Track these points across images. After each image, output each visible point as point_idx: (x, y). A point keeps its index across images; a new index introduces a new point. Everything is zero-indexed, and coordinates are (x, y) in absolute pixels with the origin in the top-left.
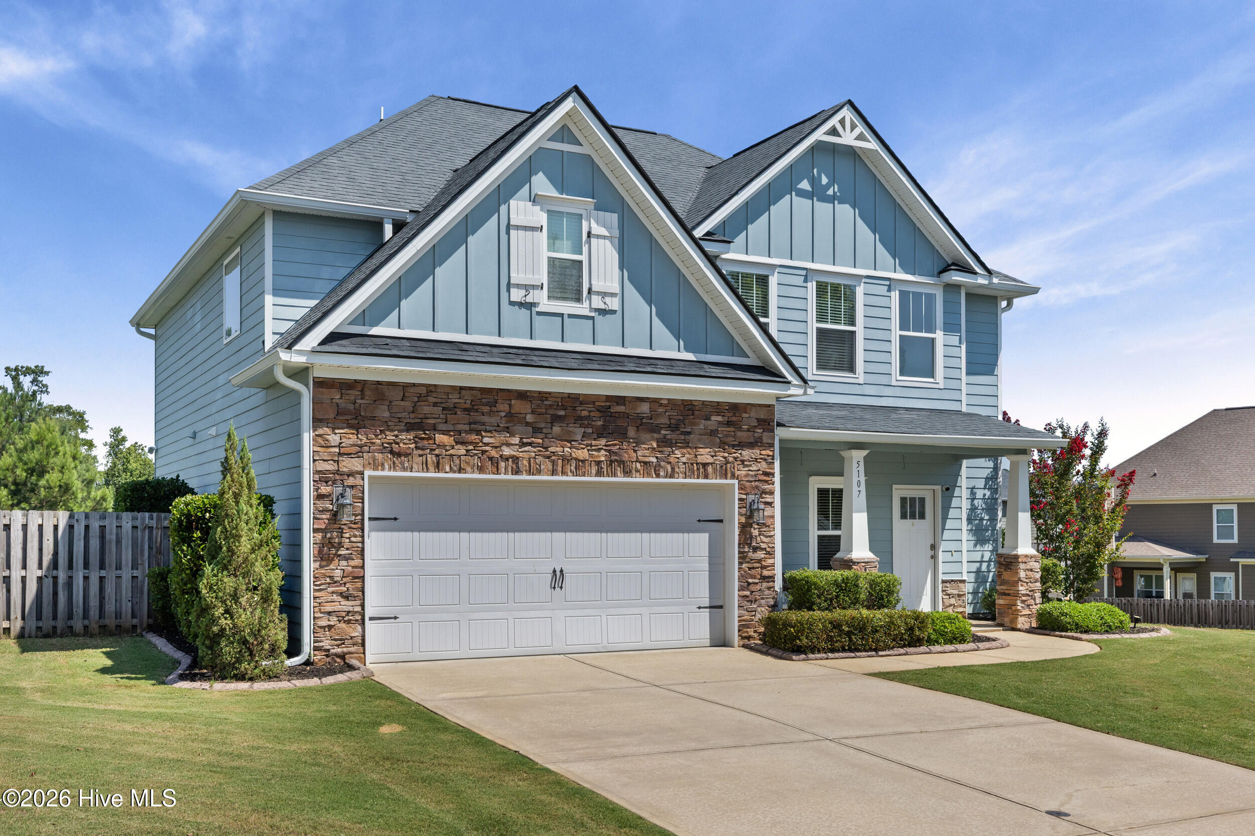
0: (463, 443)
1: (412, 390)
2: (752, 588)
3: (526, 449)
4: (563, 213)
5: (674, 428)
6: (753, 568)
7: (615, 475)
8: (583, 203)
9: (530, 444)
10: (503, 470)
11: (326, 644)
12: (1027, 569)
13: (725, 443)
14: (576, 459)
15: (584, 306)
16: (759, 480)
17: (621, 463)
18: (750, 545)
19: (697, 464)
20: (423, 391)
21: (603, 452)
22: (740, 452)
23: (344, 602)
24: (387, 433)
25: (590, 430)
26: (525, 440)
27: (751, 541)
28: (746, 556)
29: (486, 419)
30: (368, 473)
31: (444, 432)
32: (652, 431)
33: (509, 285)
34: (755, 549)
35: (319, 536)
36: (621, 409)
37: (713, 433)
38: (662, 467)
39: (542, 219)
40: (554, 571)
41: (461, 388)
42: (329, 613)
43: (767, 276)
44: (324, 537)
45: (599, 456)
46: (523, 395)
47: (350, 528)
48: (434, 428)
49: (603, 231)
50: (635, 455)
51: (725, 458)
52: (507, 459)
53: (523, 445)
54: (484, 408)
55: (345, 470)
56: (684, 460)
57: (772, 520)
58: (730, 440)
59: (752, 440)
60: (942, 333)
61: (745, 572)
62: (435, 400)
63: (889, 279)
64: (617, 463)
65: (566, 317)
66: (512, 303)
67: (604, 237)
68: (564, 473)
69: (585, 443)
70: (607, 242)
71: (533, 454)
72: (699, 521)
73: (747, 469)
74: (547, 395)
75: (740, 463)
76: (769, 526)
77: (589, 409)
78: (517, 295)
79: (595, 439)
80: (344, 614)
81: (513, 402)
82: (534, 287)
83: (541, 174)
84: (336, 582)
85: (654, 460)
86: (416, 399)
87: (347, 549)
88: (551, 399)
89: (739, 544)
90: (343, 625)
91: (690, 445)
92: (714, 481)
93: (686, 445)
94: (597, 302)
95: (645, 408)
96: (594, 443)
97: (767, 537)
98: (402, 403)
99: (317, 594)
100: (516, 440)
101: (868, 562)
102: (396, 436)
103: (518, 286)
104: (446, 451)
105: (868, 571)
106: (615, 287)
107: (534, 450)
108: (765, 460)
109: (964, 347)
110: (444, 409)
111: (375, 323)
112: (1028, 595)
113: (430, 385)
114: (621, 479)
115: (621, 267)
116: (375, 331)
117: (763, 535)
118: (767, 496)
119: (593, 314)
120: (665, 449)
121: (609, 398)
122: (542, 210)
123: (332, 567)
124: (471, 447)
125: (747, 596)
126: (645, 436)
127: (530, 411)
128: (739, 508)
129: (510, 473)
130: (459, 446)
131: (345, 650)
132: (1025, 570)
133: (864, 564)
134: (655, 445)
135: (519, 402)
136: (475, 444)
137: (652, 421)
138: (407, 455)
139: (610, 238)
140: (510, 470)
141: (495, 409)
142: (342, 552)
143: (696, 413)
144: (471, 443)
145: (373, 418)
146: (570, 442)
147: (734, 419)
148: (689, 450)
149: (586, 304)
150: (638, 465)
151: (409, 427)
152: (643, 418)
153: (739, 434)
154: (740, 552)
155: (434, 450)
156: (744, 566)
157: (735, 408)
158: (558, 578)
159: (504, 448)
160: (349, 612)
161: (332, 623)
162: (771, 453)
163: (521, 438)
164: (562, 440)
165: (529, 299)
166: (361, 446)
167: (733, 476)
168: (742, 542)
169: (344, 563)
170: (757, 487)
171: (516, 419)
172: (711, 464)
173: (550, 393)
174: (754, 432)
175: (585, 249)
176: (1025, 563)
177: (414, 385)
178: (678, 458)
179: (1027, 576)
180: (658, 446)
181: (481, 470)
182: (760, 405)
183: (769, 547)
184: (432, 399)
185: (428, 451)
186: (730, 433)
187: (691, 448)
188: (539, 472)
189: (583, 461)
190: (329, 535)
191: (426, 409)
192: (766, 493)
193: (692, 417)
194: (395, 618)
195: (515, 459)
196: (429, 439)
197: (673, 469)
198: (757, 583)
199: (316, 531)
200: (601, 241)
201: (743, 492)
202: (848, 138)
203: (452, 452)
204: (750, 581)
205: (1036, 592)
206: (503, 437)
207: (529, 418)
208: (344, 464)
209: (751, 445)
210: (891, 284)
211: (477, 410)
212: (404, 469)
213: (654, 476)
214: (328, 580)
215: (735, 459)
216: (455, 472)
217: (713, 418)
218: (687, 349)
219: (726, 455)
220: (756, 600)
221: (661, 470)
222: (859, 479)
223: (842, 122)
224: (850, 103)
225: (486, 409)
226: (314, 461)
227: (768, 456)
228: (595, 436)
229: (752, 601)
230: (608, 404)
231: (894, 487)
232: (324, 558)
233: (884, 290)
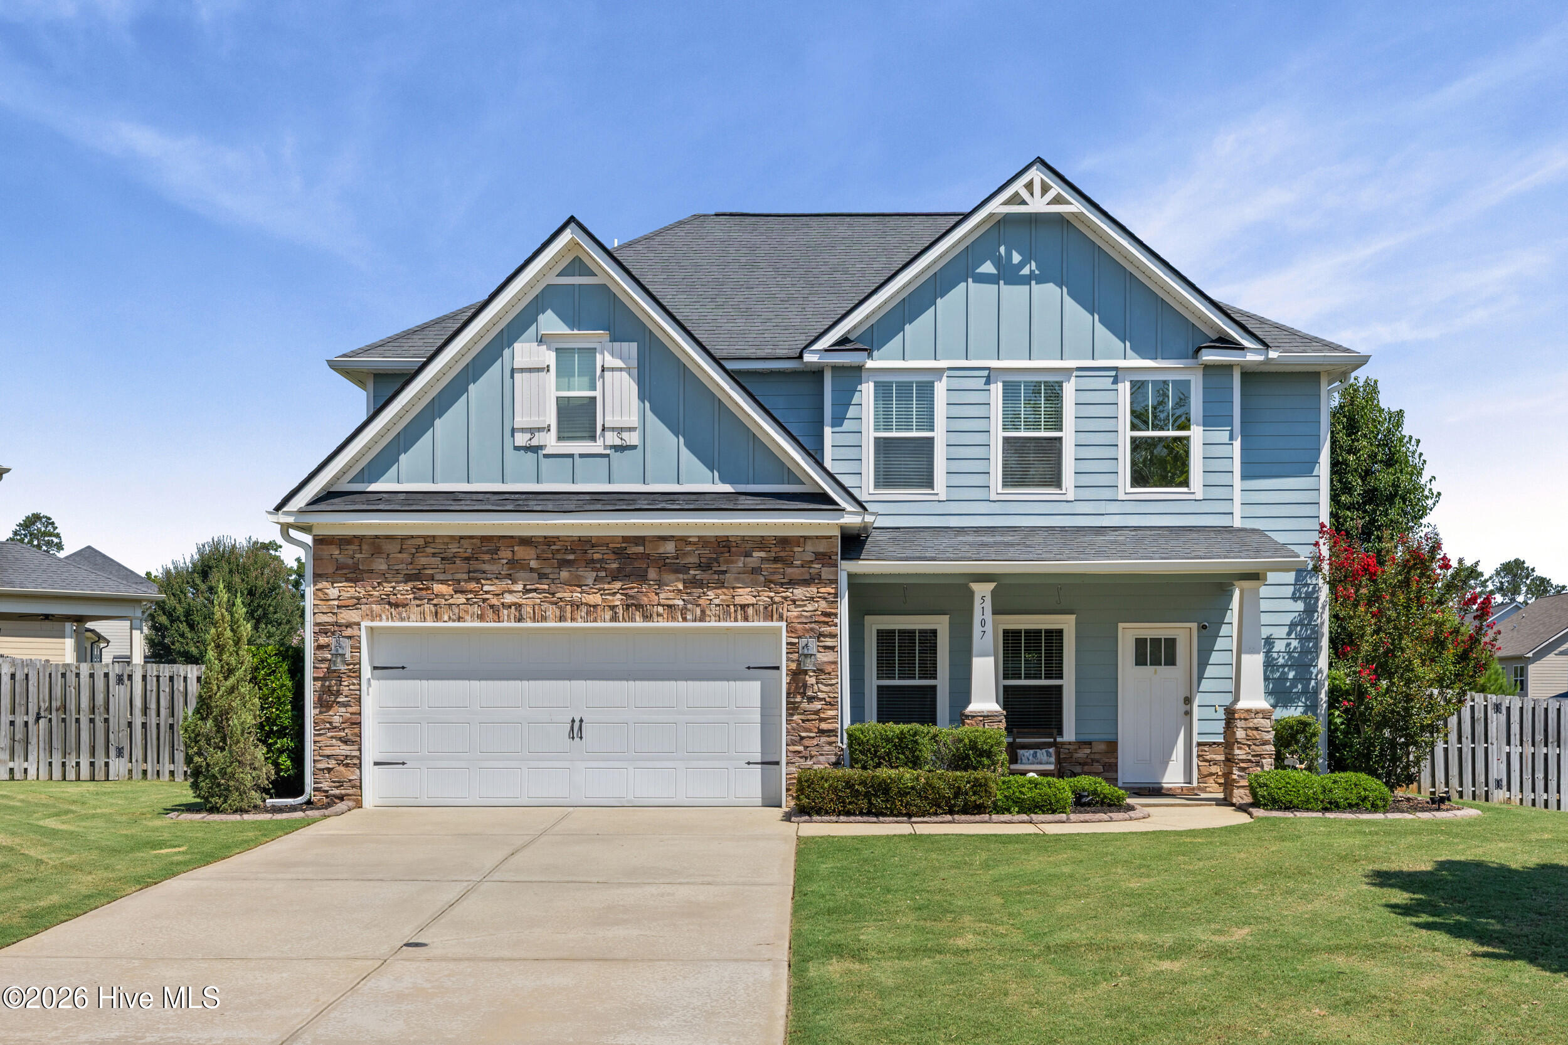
0: (462, 592)
1: (409, 542)
2: (806, 742)
3: (530, 595)
4: (574, 349)
5: (701, 567)
6: (808, 720)
7: (633, 620)
8: (596, 336)
9: (535, 590)
10: (506, 618)
11: (325, 785)
12: (1250, 728)
13: (771, 582)
14: (586, 604)
15: (598, 444)
16: (815, 622)
17: (639, 607)
18: (804, 694)
19: (735, 605)
20: (421, 542)
21: (619, 596)
22: (791, 590)
23: (344, 747)
24: (385, 584)
25: (603, 574)
26: (528, 587)
27: (805, 690)
28: (798, 707)
29: (486, 567)
30: (363, 624)
31: (442, 582)
32: (677, 571)
33: (513, 430)
34: (811, 699)
35: (319, 684)
36: (640, 549)
37: (755, 571)
38: (690, 610)
39: (549, 358)
40: (573, 721)
41: (462, 537)
42: (328, 757)
43: (933, 383)
44: (323, 685)
45: (613, 601)
46: (526, 541)
47: (348, 676)
48: (432, 578)
49: (619, 363)
50: (657, 598)
51: (771, 598)
52: (510, 607)
53: (526, 591)
54: (482, 555)
55: (343, 621)
56: (717, 601)
57: (833, 667)
58: (777, 577)
59: (807, 577)
60: (1202, 428)
61: (798, 724)
62: (433, 551)
63: (1116, 369)
64: (633, 606)
65: (577, 458)
66: (517, 448)
67: (621, 369)
68: (573, 619)
69: (597, 587)
70: (624, 374)
71: (539, 601)
72: (749, 668)
73: (800, 609)
74: (554, 540)
75: (790, 603)
76: (829, 674)
77: (603, 552)
78: (521, 439)
79: (609, 583)
80: (342, 758)
81: (516, 548)
82: (539, 430)
83: (549, 312)
84: (335, 727)
85: (681, 603)
86: (414, 551)
87: (346, 696)
88: (559, 543)
89: (788, 694)
90: (342, 768)
91: (726, 585)
92: (756, 624)
93: (721, 585)
94: (612, 439)
95: (670, 547)
96: (606, 586)
97: (826, 685)
98: (400, 555)
99: (317, 739)
100: (519, 587)
101: (988, 716)
102: (394, 588)
103: (523, 430)
104: (446, 600)
105: (986, 726)
106: (633, 420)
107: (540, 596)
108: (825, 598)
109: (1237, 444)
110: (443, 559)
111: (375, 479)
112: (1250, 761)
113: (428, 536)
114: (640, 623)
115: (642, 397)
116: (373, 487)
117: (822, 683)
118: (827, 639)
119: (608, 452)
120: (694, 590)
121: (625, 539)
122: (549, 349)
123: (331, 713)
124: (470, 596)
125: (800, 752)
126: (668, 577)
127: (535, 557)
128: (787, 653)
129: (513, 620)
130: (459, 595)
131: (343, 792)
132: (1246, 729)
133: (982, 718)
134: (681, 587)
135: (522, 548)
136: (476, 593)
137: (678, 561)
138: (405, 606)
139: (628, 370)
140: (512, 617)
141: (496, 557)
142: (341, 699)
143: (733, 549)
144: (471, 592)
145: (371, 571)
146: (580, 586)
147: (782, 554)
148: (724, 590)
149: (600, 442)
150: (660, 609)
151: (408, 578)
152: (668, 558)
153: (789, 570)
154: (788, 703)
155: (432, 600)
156: (795, 718)
157: (784, 542)
158: (576, 729)
159: (506, 595)
160: (347, 756)
161: (330, 766)
162: (833, 591)
163: (525, 585)
164: (571, 586)
165: (534, 442)
166: (359, 599)
167: (781, 618)
168: (792, 691)
169: (343, 709)
170: (812, 629)
171: (518, 565)
172: (753, 605)
173: (558, 537)
174: (810, 567)
175: (599, 384)
176: (1246, 719)
177: (412, 537)
178: (711, 600)
179: (1247, 735)
180: (685, 587)
181: (481, 618)
182: (817, 537)
183: (829, 697)
184: (429, 550)
185: (426, 601)
186: (778, 570)
187: (727, 588)
188: (544, 619)
189: (595, 606)
190: (327, 683)
191: (423, 561)
192: (825, 636)
193: (728, 554)
194: (404, 764)
195: (518, 606)
196: (427, 589)
197: (703, 612)
198: (813, 738)
199: (315, 679)
200: (617, 374)
201: (793, 635)
202: (1038, 205)
203: (451, 601)
204: (803, 734)
205: (1265, 758)
206: (506, 584)
207: (533, 564)
208: (342, 616)
209: (806, 583)
210: (1117, 375)
211: (477, 559)
212: (402, 619)
213: (680, 619)
214: (328, 725)
215: (785, 598)
216: (454, 621)
217: (755, 554)
218: (723, 480)
219: (772, 594)
220: (812, 757)
221: (688, 613)
222: (983, 617)
223: (1029, 186)
224: (1041, 161)
225: (487, 557)
226: (315, 614)
227: (829, 594)
228: (609, 579)
229: (806, 758)
230: (623, 545)
231: (1121, 625)
232: (324, 705)
233: (1107, 383)
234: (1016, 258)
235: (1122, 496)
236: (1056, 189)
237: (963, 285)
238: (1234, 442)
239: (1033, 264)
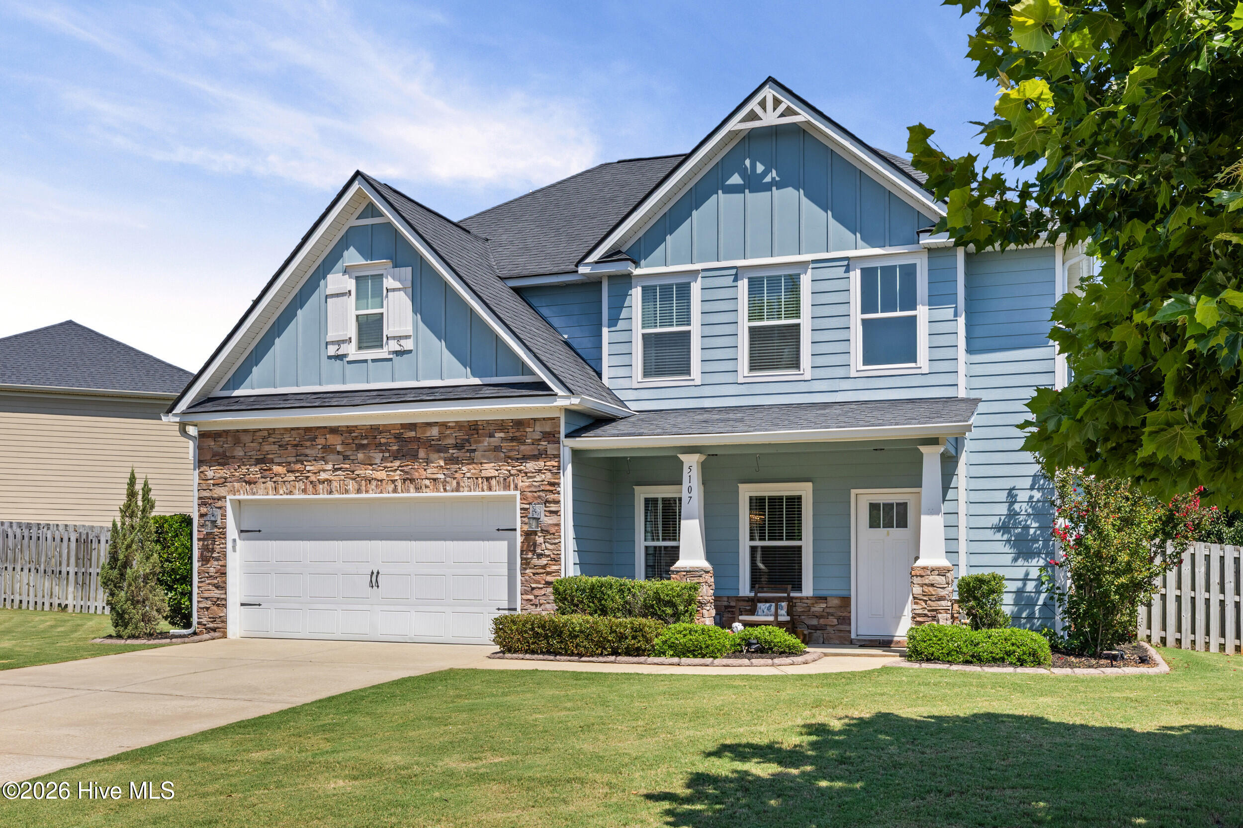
0: (292, 472)
1: (257, 434)
2: (536, 592)
3: (337, 473)
4: (368, 276)
5: (459, 446)
6: (538, 574)
7: (408, 491)
8: (381, 265)
9: (340, 469)
10: (321, 491)
11: (204, 621)
12: (926, 584)
13: (509, 457)
14: (375, 479)
15: (384, 350)
16: (543, 490)
17: (412, 480)
18: (534, 551)
19: (482, 478)
20: (266, 433)
21: (398, 472)
22: (524, 464)
23: (217, 591)
24: (242, 467)
25: (387, 455)
26: (336, 467)
27: (535, 548)
28: (530, 562)
29: (308, 451)
30: (228, 498)
31: (279, 464)
32: (439, 451)
33: (327, 343)
34: (540, 556)
35: (201, 543)
36: (413, 434)
37: (497, 449)
38: (448, 483)
39: (350, 284)
40: (372, 573)
41: (293, 429)
42: (206, 598)
43: (689, 283)
44: (203, 544)
45: (394, 476)
46: (334, 430)
47: (220, 538)
48: (272, 462)
49: (398, 285)
50: (425, 473)
51: (509, 471)
52: (324, 483)
53: (336, 470)
54: (305, 443)
55: (216, 496)
56: (468, 475)
57: (556, 528)
58: (512, 454)
59: (536, 453)
60: (927, 307)
61: (530, 577)
62: (273, 440)
63: (847, 259)
64: (409, 480)
65: (369, 362)
66: (330, 357)
67: (399, 289)
68: (367, 492)
69: (383, 465)
70: (402, 293)
71: (343, 477)
72: (498, 530)
73: (531, 480)
74: (353, 429)
75: (524, 475)
76: (554, 534)
77: (388, 437)
78: (332, 350)
79: (392, 462)
80: (215, 600)
81: (328, 436)
82: (344, 341)
83: (352, 248)
84: (211, 576)
85: (442, 476)
86: (261, 441)
87: (218, 553)
88: (357, 431)
89: (522, 551)
90: (215, 608)
91: (475, 461)
92: (498, 493)
93: (471, 461)
94: (393, 346)
95: (435, 432)
96: (389, 465)
97: (552, 544)
98: (252, 444)
99: (200, 585)
100: (329, 467)
102: (248, 469)
103: (333, 343)
104: (282, 478)
105: (688, 580)
106: (408, 329)
107: (344, 473)
108: (550, 470)
110: (280, 446)
111: (238, 387)
112: (926, 615)
113: (271, 429)
114: (413, 494)
115: (415, 311)
116: (236, 393)
117: (548, 542)
118: (552, 505)
119: (391, 356)
120: (452, 466)
121: (403, 426)
122: (350, 277)
123: (208, 566)
124: (297, 475)
125: (531, 600)
126: (433, 456)
127: (341, 442)
128: (521, 517)
129: (325, 493)
130: (290, 474)
131: (215, 625)
132: (922, 585)
134: (442, 463)
135: (332, 436)
136: (301, 472)
137: (440, 443)
138: (255, 483)
139: (403, 289)
140: (325, 491)
141: (314, 443)
142: (215, 555)
143: (480, 432)
144: (298, 471)
145: (234, 457)
146: (371, 465)
147: (517, 434)
148: (474, 465)
149: (385, 349)
150: (427, 482)
151: (258, 462)
152: (433, 440)
153: (523, 448)
154: (522, 559)
155: (273, 478)
156: (528, 571)
157: (519, 424)
158: (374, 579)
159: (322, 473)
160: (218, 598)
161: (208, 606)
162: (556, 464)
163: (334, 465)
164: (365, 465)
165: (340, 352)
166: (226, 478)
167: (516, 488)
168: (524, 549)
169: (216, 563)
170: (539, 497)
171: (329, 450)
172: (495, 477)
173: (356, 427)
174: (539, 445)
175: (385, 303)
176: (922, 576)
177: (260, 430)
178: (464, 474)
179: (923, 591)
180: (446, 464)
181: (304, 491)
182: (544, 419)
183: (554, 554)
184: (271, 440)
185: (269, 479)
186: (514, 448)
187: (476, 463)
188: (347, 491)
189: (381, 481)
190: (206, 543)
191: (267, 448)
192: (550, 502)
193: (476, 436)
194: (260, 605)
195: (329, 481)
196: (270, 470)
197: (458, 483)
198: (542, 588)
199: (199, 540)
200: (396, 293)
201: (525, 502)
202: (770, 118)
203: (285, 479)
204: (533, 585)
205: (940, 613)
206: (320, 465)
207: (339, 448)
208: (215, 491)
209: (535, 457)
210: (848, 264)
211: (302, 446)
212: (254, 494)
213: (442, 490)
214: (207, 575)
215: (520, 471)
216: (287, 494)
217: (497, 435)
218: (474, 375)
219: (510, 468)
220: (541, 605)
221: (447, 485)
222: (690, 484)
223: (763, 104)
224: (770, 80)
225: (308, 444)
226: (199, 490)
227: (554, 467)
228: (391, 459)
229: (536, 606)
230: (402, 431)
231: (854, 492)
232: (204, 560)
233: (840, 272)
234: (760, 168)
235: (853, 374)
236: (786, 103)
237: (715, 196)
238: (958, 319)
239: (774, 172)
